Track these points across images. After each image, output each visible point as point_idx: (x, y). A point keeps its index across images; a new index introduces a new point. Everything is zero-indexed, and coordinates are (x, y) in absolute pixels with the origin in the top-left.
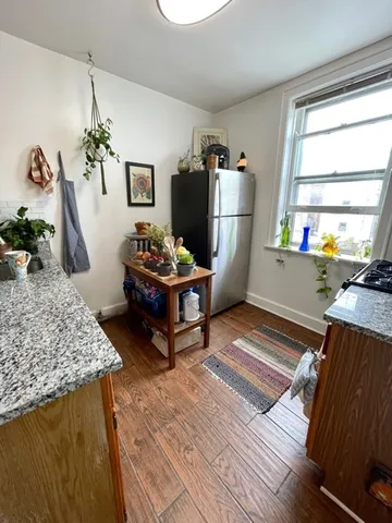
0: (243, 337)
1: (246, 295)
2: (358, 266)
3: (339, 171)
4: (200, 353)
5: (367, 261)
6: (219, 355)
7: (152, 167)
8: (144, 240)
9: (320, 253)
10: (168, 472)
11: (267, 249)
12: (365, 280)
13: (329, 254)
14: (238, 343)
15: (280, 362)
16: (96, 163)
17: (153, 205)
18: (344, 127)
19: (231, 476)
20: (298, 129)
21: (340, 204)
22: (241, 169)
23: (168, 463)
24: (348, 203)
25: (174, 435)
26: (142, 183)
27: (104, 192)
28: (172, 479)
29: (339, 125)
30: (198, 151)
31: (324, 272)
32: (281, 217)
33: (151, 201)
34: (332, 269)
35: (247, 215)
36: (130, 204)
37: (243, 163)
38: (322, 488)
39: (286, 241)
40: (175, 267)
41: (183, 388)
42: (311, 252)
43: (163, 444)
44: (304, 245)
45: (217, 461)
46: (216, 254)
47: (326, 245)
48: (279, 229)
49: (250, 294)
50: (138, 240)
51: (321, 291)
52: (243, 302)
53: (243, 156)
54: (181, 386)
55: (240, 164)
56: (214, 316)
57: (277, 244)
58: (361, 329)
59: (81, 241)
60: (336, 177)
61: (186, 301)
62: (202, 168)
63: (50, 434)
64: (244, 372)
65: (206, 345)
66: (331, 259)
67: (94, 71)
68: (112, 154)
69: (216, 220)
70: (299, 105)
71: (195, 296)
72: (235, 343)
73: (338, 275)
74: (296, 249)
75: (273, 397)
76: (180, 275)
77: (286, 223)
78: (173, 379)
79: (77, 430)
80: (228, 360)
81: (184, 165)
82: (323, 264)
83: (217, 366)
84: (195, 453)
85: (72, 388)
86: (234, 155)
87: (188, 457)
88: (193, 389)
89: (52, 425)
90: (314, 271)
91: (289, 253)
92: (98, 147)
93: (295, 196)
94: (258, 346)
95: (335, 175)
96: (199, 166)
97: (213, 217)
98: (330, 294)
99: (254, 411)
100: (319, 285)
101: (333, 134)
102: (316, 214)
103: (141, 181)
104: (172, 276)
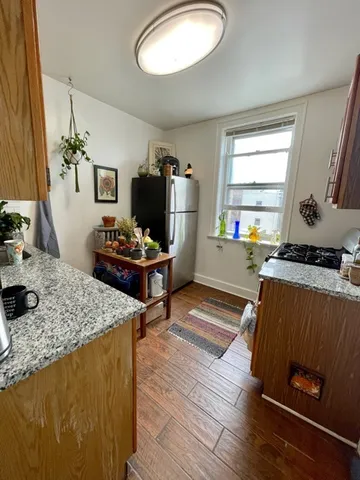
0: (195, 307)
1: (193, 276)
2: (272, 248)
3: (257, 182)
4: (164, 323)
5: (278, 244)
6: (180, 323)
7: (116, 171)
8: (111, 232)
9: (247, 240)
10: (155, 408)
11: (209, 238)
12: (279, 254)
13: (254, 240)
14: (193, 312)
15: (225, 322)
16: (71, 165)
17: (116, 201)
18: (258, 153)
19: (203, 401)
20: (228, 151)
21: (254, 205)
22: (188, 176)
23: (155, 403)
24: (260, 203)
25: (156, 384)
26: (107, 184)
27: (77, 190)
28: (161, 412)
29: (254, 151)
30: (153, 160)
31: (251, 254)
32: (218, 214)
33: (114, 199)
34: (256, 251)
35: (193, 212)
36: (97, 200)
37: (189, 172)
38: (263, 396)
39: (223, 232)
40: (143, 253)
41: (156, 351)
42: (242, 239)
43: (148, 391)
44: (236, 235)
45: (191, 394)
46: (172, 243)
47: (252, 234)
48: (218, 223)
49: (197, 274)
50: (106, 232)
51: (250, 267)
52: (192, 282)
53: (189, 166)
54: (154, 349)
55: (188, 172)
56: (174, 292)
57: (217, 234)
58: (280, 280)
59: (53, 233)
60: (255, 186)
61: (153, 280)
62: (159, 174)
63: (104, 357)
64: (201, 333)
65: (168, 317)
66: (255, 244)
67: (73, 92)
68: (88, 159)
69: (172, 216)
70: (228, 134)
71: (159, 276)
72: (190, 313)
73: (261, 254)
74: (231, 237)
75: (224, 346)
76: (148, 258)
77: (223, 218)
78: (147, 345)
79: (118, 356)
80: (187, 326)
81: (143, 171)
82: (250, 249)
83: (180, 331)
84: (175, 392)
85: (122, 322)
86: (183, 165)
87: (170, 396)
88: (164, 350)
89: (106, 351)
90: (244, 253)
91: (226, 240)
92: (75, 152)
93: (228, 199)
94: (207, 313)
95: (254, 184)
96: (156, 172)
97: (170, 213)
98: (256, 269)
99: (211, 358)
100: (248, 263)
101: (252, 157)
102: (238, 212)
103: (107, 181)
104: (143, 259)
